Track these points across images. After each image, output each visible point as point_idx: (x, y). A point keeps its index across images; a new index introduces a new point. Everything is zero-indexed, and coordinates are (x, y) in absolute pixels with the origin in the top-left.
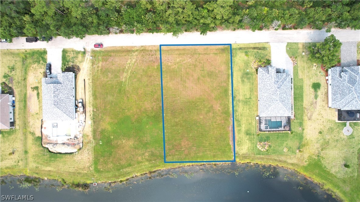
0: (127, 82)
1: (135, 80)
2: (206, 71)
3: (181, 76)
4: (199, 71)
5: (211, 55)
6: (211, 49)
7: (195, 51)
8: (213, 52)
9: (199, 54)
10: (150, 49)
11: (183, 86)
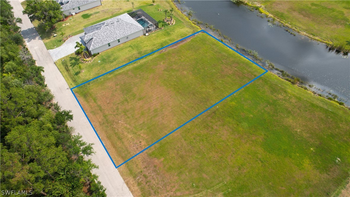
0: (218, 186)
1: (205, 176)
2: (126, 97)
3: (151, 118)
4: (130, 104)
5: (99, 103)
6: (91, 108)
7: (104, 123)
8: (95, 104)
9: (105, 116)
10: (136, 188)
11: (164, 110)
